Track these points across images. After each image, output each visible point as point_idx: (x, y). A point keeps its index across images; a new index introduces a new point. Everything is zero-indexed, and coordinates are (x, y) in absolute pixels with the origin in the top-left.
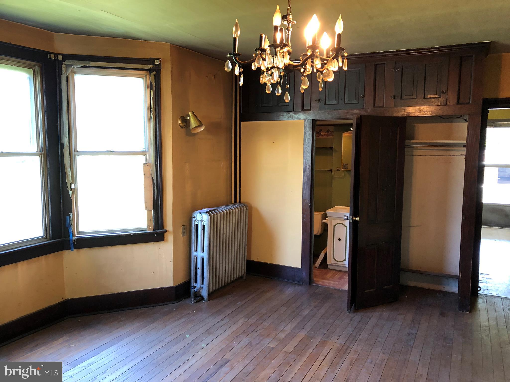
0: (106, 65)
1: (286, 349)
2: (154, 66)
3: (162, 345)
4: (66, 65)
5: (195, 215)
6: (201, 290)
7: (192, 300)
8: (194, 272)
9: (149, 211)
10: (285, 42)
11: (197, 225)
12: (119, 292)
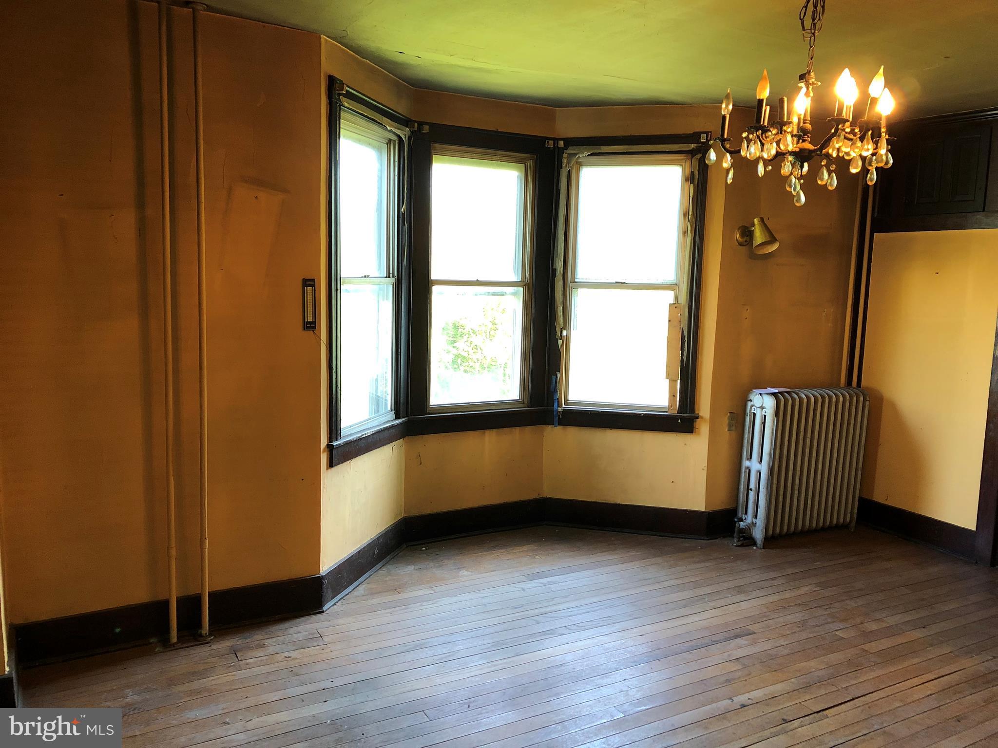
0: (624, 149)
1: (867, 647)
2: (698, 145)
3: (658, 586)
4: (568, 154)
5: (752, 397)
6: (753, 528)
7: (734, 541)
8: (743, 494)
9: (672, 382)
10: (787, 119)
11: (755, 414)
12: (618, 502)
